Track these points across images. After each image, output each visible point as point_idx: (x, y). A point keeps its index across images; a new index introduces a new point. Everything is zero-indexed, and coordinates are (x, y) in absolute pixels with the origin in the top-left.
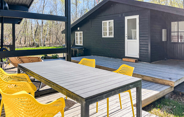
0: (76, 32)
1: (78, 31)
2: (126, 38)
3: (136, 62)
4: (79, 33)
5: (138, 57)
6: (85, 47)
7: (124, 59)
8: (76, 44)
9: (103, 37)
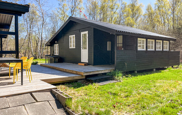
0: (55, 45)
1: (56, 44)
2: (82, 48)
3: (85, 65)
4: (56, 45)
5: (87, 62)
6: (60, 56)
7: (79, 64)
8: (55, 55)
9: (70, 48)
